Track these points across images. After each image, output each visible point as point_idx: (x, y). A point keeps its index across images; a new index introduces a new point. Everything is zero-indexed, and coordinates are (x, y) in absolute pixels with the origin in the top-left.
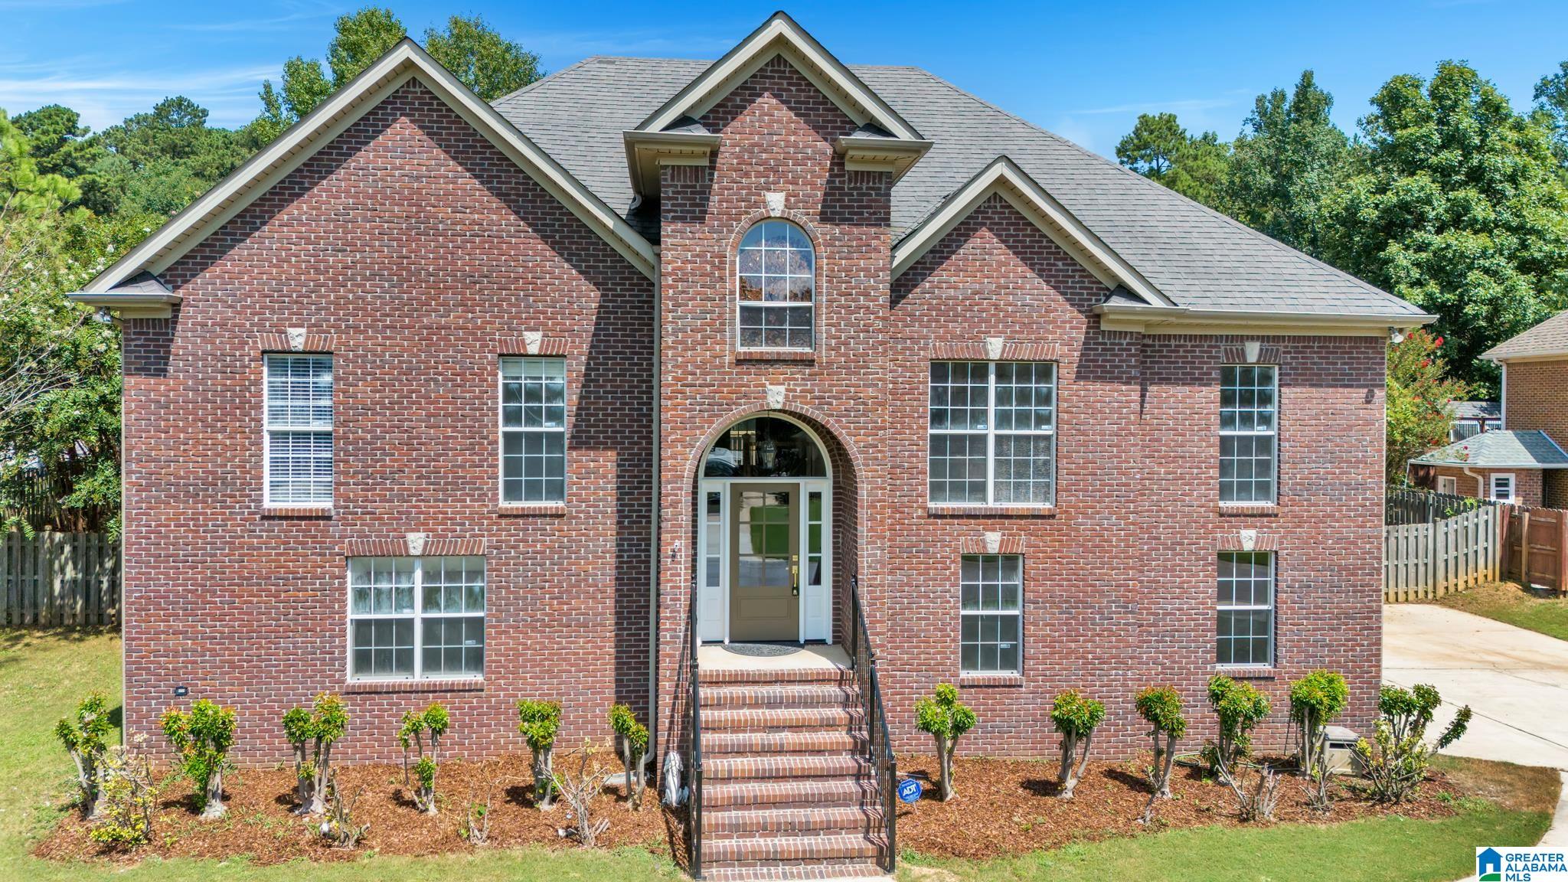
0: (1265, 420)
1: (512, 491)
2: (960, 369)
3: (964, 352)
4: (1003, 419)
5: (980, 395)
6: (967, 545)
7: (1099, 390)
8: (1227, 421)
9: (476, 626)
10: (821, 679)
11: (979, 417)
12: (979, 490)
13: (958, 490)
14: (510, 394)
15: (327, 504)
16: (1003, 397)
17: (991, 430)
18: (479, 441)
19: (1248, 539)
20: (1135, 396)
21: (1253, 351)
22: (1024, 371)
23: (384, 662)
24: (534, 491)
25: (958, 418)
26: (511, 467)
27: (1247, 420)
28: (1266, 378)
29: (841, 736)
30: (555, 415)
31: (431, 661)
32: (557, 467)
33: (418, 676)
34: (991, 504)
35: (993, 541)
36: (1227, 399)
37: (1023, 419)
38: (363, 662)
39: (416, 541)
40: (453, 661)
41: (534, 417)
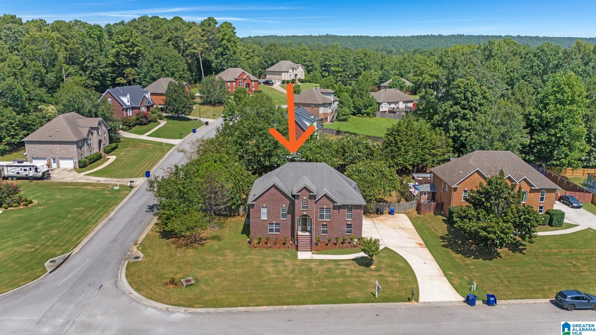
0: (351, 212)
1: (282, 218)
2: (322, 209)
3: (322, 207)
4: (326, 213)
5: (324, 211)
6: (322, 223)
7: (335, 210)
8: (348, 212)
9: (279, 229)
10: (308, 236)
11: (324, 213)
12: (324, 219)
13: (322, 219)
14: (282, 210)
15: (266, 219)
16: (326, 211)
17: (325, 214)
18: (279, 214)
19: (349, 223)
20: (338, 211)
21: (350, 207)
22: (328, 209)
23: (271, 231)
24: (284, 218)
25: (322, 213)
26: (282, 216)
27: (349, 212)
28: (351, 208)
29: (309, 241)
30: (286, 212)
31: (275, 231)
32: (286, 216)
33: (274, 233)
34: (325, 220)
35: (325, 223)
36: (348, 210)
37: (328, 213)
38: (269, 231)
39: (274, 222)
40: (277, 231)
41: (284, 212)
